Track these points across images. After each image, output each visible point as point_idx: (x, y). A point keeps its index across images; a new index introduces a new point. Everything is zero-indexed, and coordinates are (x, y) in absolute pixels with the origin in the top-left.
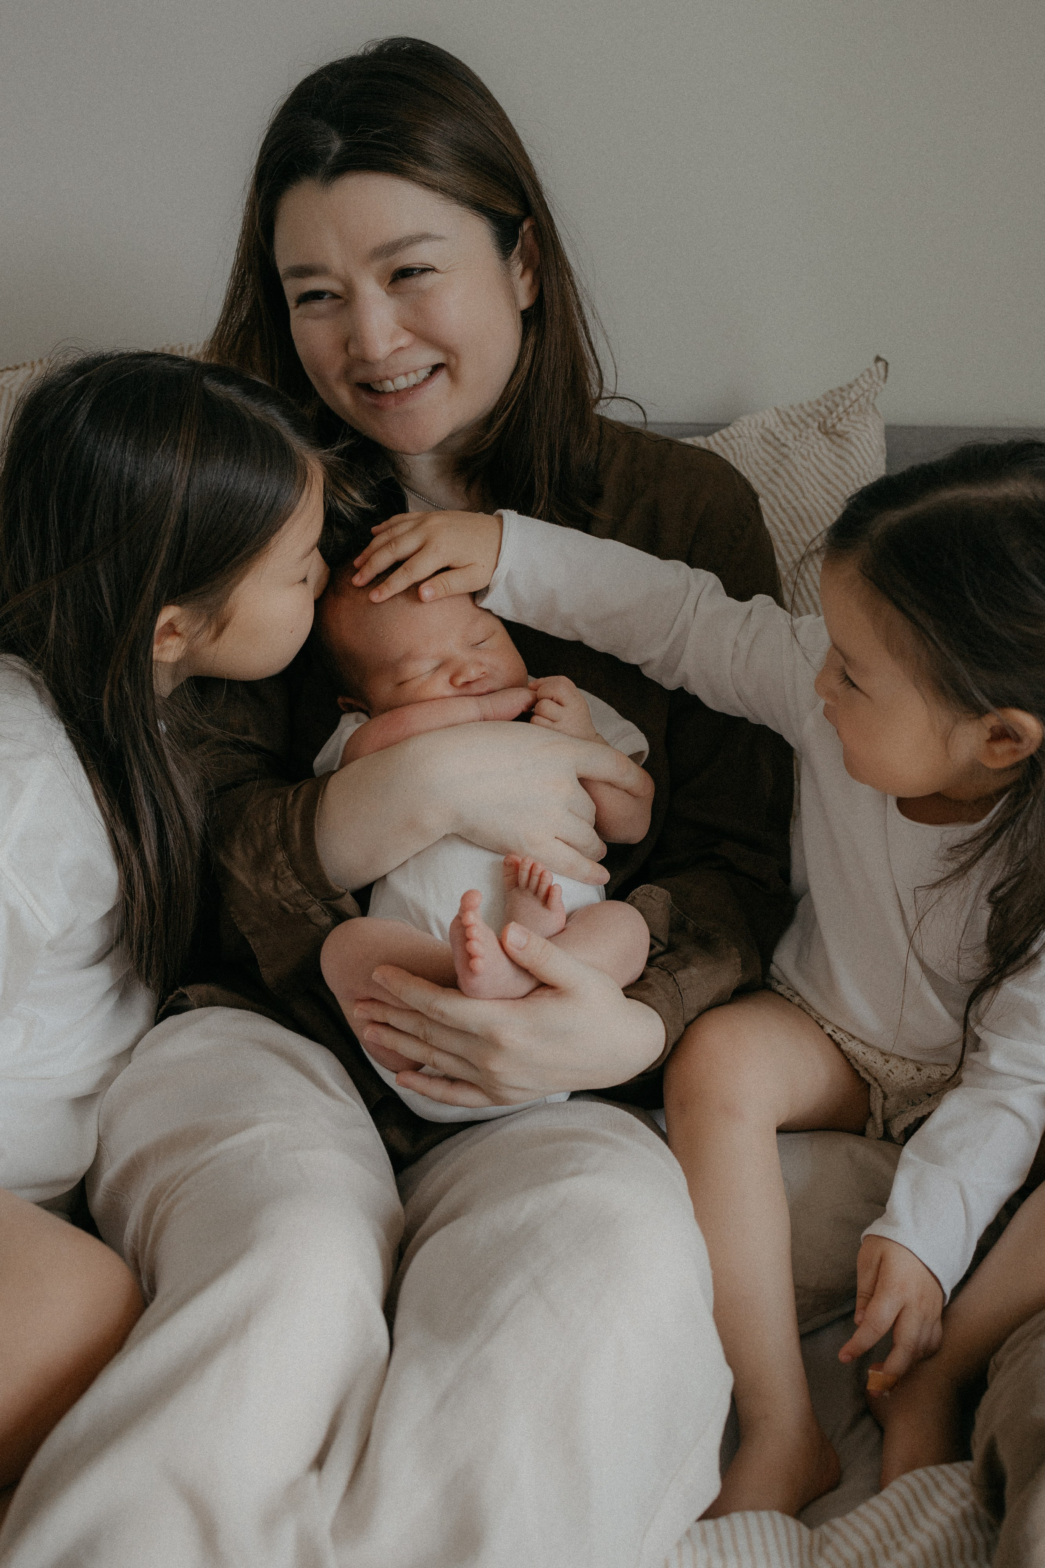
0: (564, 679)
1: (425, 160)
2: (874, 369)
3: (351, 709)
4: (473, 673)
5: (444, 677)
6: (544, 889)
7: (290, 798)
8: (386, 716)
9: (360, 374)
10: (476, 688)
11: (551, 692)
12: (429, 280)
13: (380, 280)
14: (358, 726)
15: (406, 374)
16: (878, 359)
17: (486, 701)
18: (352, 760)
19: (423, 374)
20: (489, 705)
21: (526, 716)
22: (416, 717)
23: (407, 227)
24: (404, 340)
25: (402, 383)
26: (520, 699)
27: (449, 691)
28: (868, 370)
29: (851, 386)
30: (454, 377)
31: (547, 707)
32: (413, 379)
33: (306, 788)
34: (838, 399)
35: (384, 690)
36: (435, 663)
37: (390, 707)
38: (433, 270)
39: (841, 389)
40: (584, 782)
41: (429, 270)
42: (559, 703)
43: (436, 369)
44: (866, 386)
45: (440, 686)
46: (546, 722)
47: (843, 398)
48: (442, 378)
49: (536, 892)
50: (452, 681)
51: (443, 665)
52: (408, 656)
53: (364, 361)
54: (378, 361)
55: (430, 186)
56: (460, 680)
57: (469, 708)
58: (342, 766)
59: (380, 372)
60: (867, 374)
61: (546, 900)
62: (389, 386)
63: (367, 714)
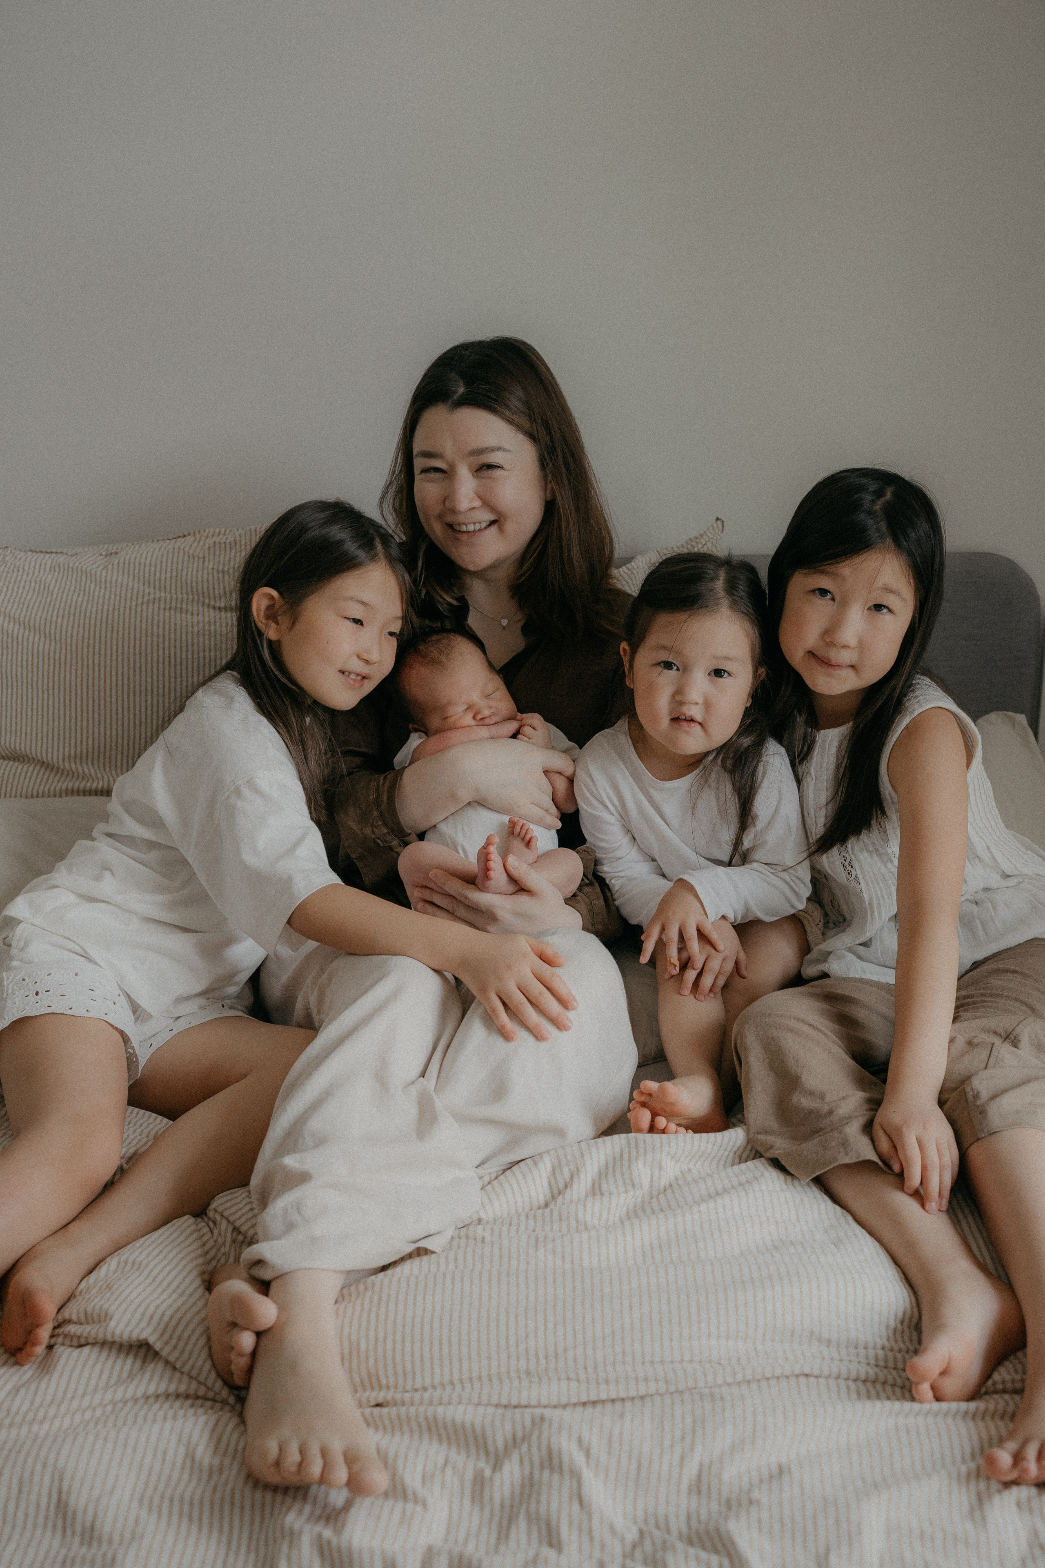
0: (537, 715)
1: (507, 407)
2: (715, 525)
3: (416, 730)
4: (486, 712)
5: (470, 715)
6: (528, 838)
7: (381, 782)
8: (437, 736)
9: (449, 519)
10: (487, 721)
11: (529, 721)
12: (498, 473)
13: (470, 467)
14: (421, 740)
15: (474, 523)
16: (718, 519)
17: (493, 728)
18: (418, 759)
19: (484, 525)
20: (494, 730)
21: (514, 736)
22: (454, 736)
23: (491, 441)
24: (477, 503)
25: (471, 528)
26: (513, 726)
27: (473, 723)
28: (712, 526)
29: (701, 535)
30: (501, 530)
31: (527, 730)
32: (478, 527)
33: (390, 775)
34: (694, 544)
35: (435, 722)
36: (465, 707)
37: (440, 731)
38: (502, 468)
39: (696, 538)
40: (546, 772)
41: (498, 467)
42: (534, 728)
43: (493, 523)
44: (711, 536)
45: (468, 720)
46: (525, 739)
47: (697, 543)
48: (494, 529)
49: (523, 839)
50: (474, 718)
51: (469, 708)
52: (449, 703)
53: (453, 511)
54: (460, 512)
55: (510, 422)
56: (479, 717)
57: (484, 732)
58: (409, 765)
59: (461, 518)
60: (711, 528)
61: (528, 844)
62: (464, 528)
63: (426, 733)
